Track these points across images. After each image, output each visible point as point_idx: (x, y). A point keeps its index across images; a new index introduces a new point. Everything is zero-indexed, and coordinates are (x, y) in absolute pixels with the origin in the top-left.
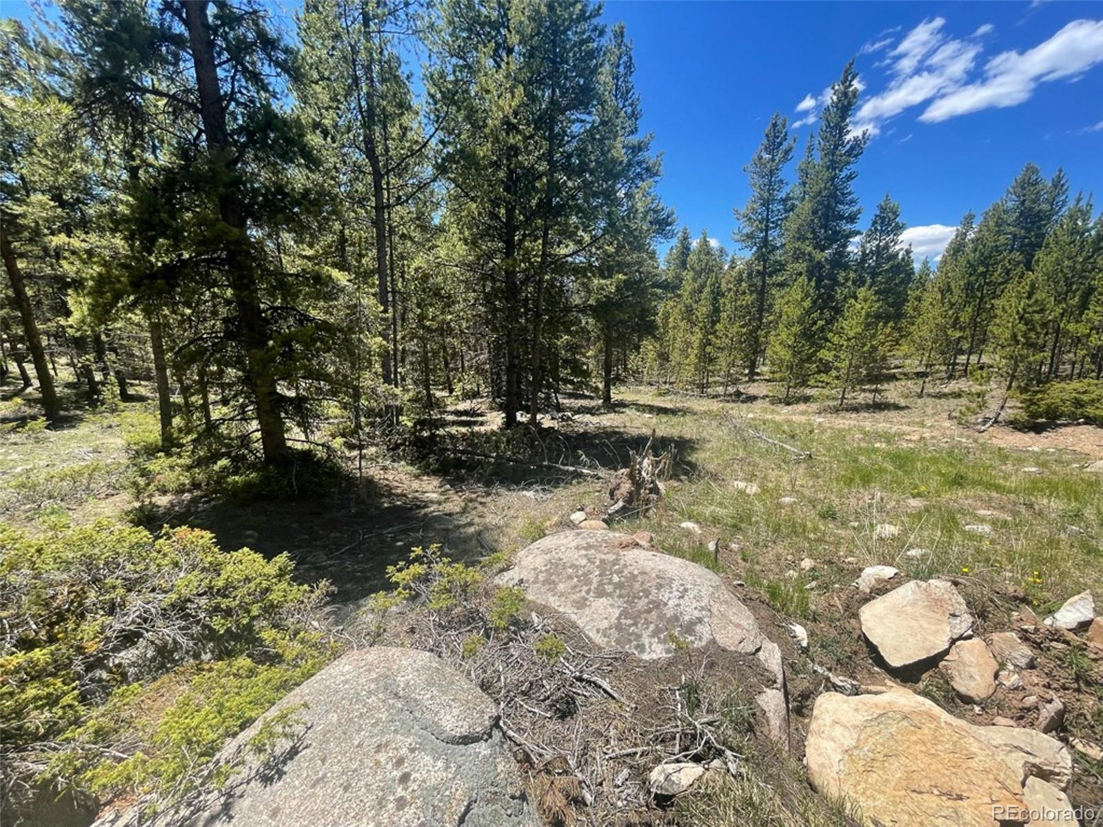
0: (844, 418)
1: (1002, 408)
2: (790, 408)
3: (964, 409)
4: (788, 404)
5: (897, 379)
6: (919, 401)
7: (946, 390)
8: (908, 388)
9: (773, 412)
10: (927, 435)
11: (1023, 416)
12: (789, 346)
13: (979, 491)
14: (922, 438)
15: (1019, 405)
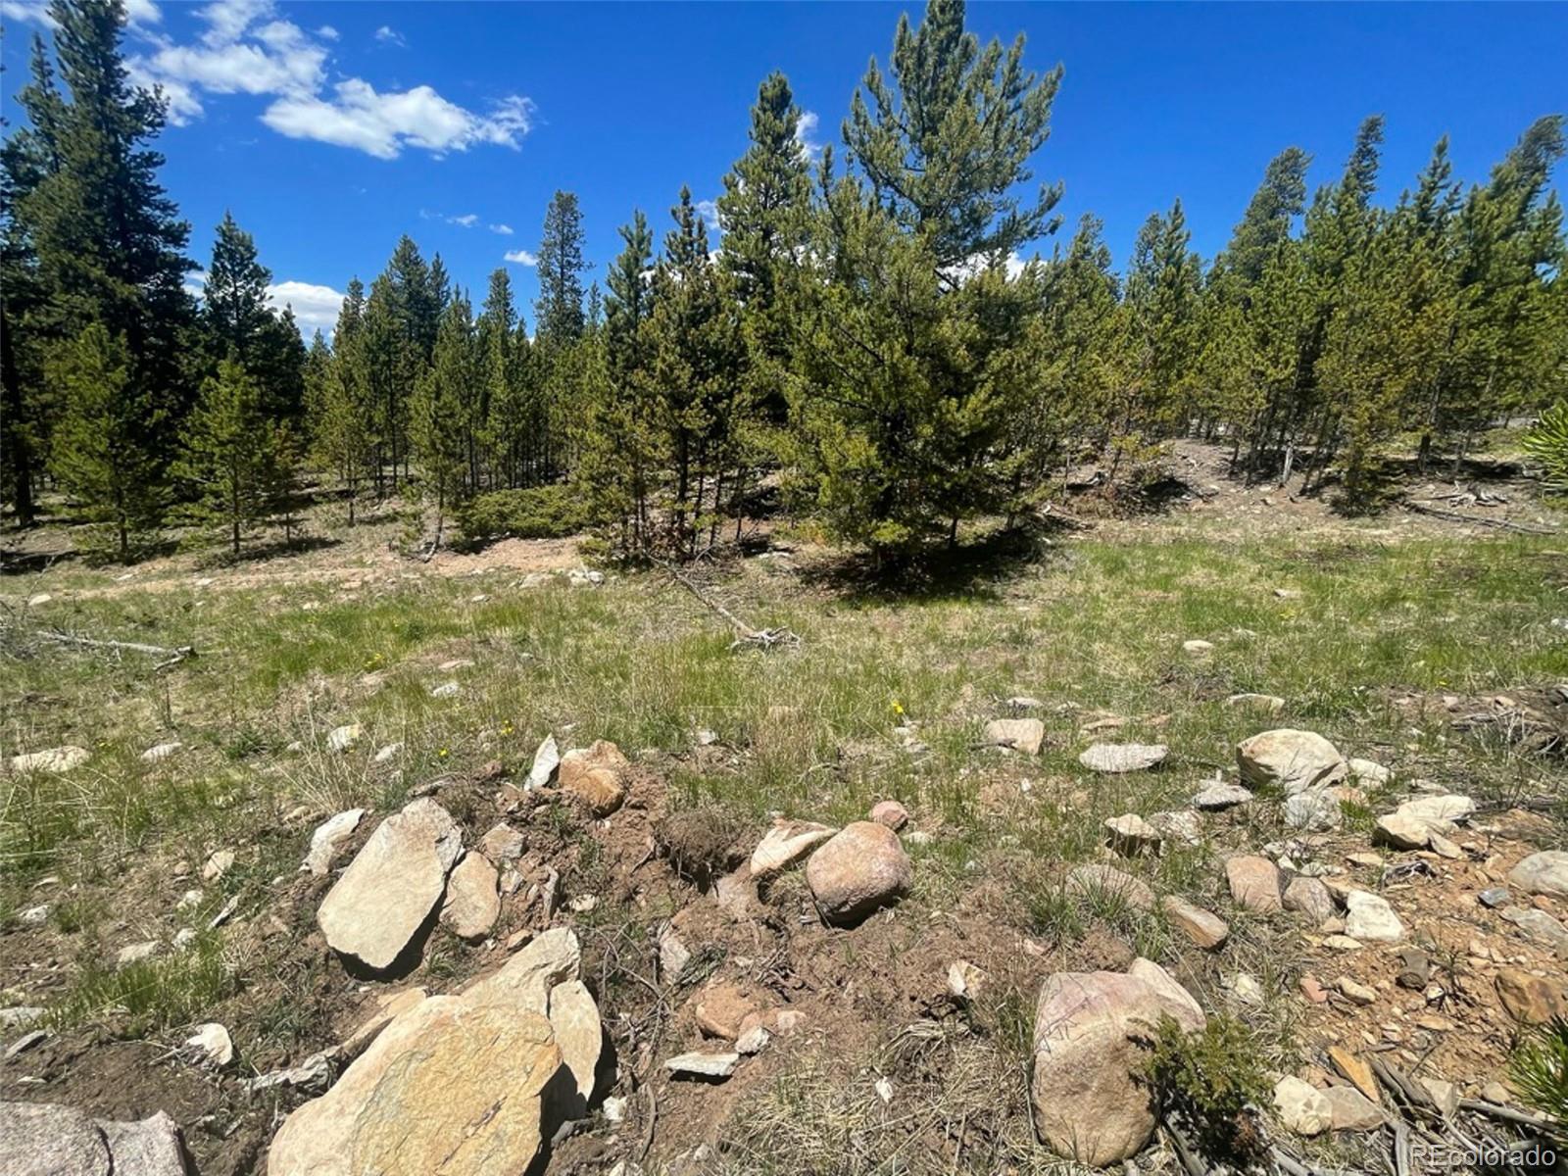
0: (246, 571)
1: (440, 529)
2: (136, 569)
3: (404, 537)
4: (130, 562)
5: (316, 503)
6: (351, 531)
7: (379, 513)
8: (334, 515)
9: (96, 582)
10: (369, 578)
11: (460, 535)
12: (102, 456)
13: (438, 640)
14: (365, 583)
15: (454, 524)
